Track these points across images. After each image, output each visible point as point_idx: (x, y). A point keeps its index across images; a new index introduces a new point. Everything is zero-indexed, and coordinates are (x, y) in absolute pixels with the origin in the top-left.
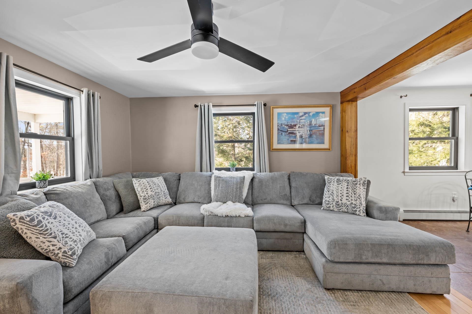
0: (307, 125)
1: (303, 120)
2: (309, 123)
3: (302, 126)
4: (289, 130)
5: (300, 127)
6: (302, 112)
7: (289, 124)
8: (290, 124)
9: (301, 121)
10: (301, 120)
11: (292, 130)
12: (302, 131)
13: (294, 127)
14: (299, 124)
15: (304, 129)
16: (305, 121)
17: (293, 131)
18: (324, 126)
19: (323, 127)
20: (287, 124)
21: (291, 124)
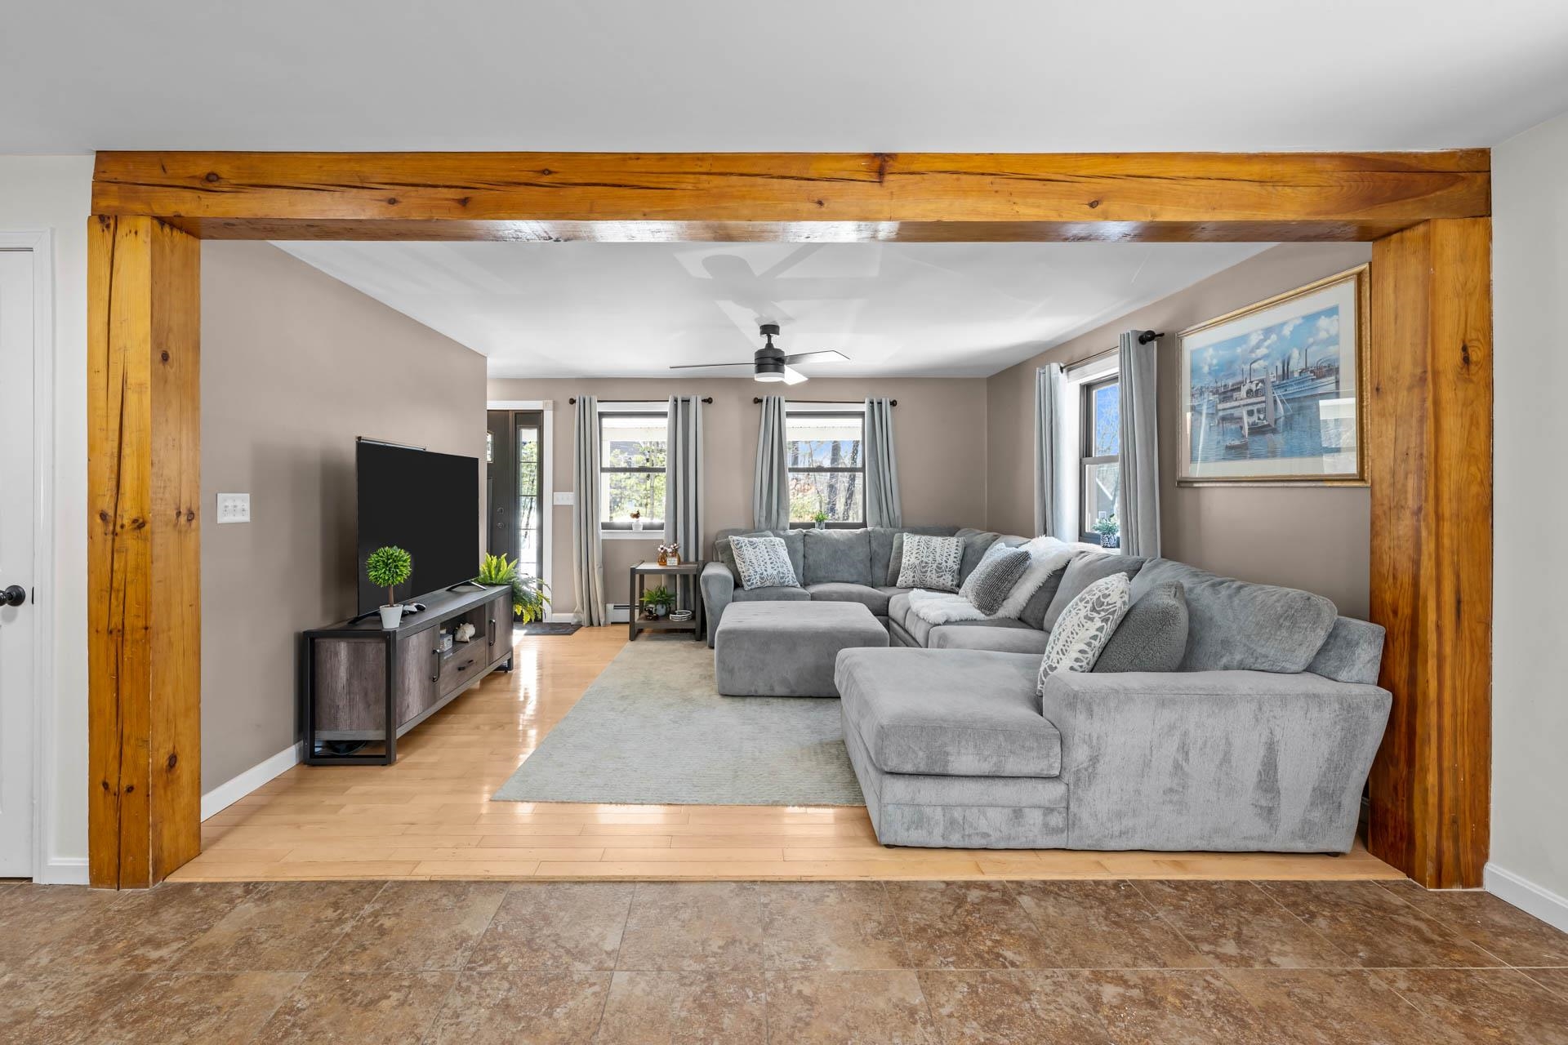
0: (1275, 379)
1: (1261, 362)
2: (1280, 372)
3: (1257, 384)
4: (1220, 406)
5: (1251, 390)
6: (1256, 331)
7: (1219, 384)
8: (1223, 384)
9: (1255, 366)
10: (1254, 362)
11: (1228, 405)
12: (1259, 406)
13: (1235, 395)
14: (1248, 381)
15: (1263, 399)
16: (1266, 363)
17: (1232, 411)
18: (1337, 370)
19: (1332, 379)
20: (1215, 385)
21: (1225, 386)
